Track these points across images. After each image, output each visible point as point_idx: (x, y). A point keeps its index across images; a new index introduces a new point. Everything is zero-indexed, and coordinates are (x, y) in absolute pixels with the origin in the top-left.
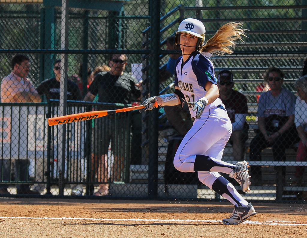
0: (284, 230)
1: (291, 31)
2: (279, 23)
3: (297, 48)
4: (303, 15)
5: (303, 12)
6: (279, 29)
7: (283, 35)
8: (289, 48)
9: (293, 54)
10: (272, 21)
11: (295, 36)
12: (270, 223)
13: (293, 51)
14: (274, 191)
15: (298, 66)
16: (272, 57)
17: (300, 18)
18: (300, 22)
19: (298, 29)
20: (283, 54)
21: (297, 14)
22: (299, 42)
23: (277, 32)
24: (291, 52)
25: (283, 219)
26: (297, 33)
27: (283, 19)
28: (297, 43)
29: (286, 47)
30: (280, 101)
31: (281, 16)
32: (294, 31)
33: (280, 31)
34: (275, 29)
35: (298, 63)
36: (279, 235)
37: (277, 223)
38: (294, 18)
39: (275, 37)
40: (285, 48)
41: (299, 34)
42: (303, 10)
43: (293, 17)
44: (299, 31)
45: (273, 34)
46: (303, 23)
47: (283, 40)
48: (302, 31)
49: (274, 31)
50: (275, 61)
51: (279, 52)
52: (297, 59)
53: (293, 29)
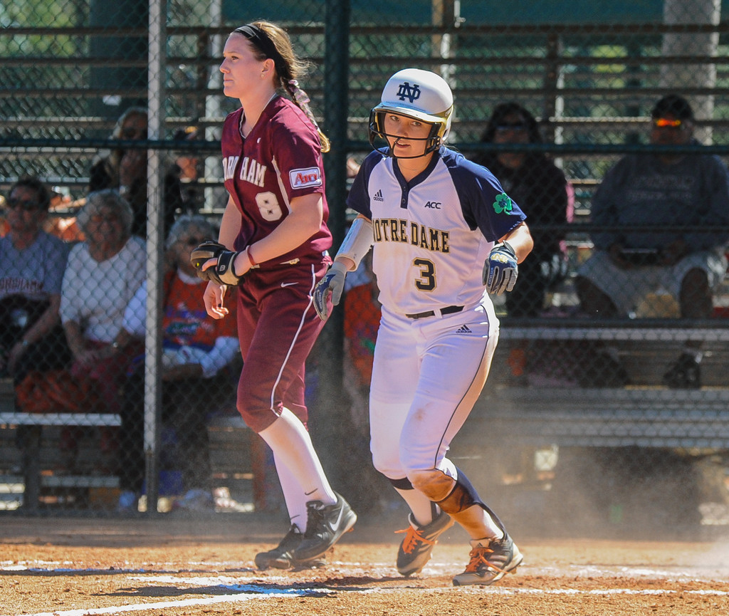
0: (41, 583)
1: (63, 90)
2: (34, 70)
3: (78, 132)
4: (92, 50)
5: (92, 44)
6: (33, 84)
7: (44, 100)
8: (57, 132)
9: (67, 146)
10: (15, 66)
11: (73, 104)
12: (7, 565)
13: (68, 141)
14: (19, 488)
15: (80, 176)
16: (16, 153)
17: (83, 60)
18: (86, 68)
19: (80, 86)
20: (43, 146)
21: (78, 49)
22: (83, 119)
23: (28, 92)
24: (63, 143)
25: (40, 557)
26: (79, 97)
27: (42, 60)
28: (76, 119)
29: (52, 130)
30: (34, 263)
31: (39, 51)
32: (70, 91)
33: (34, 90)
34: (22, 84)
35: (80, 171)
36: (28, 596)
37: (24, 565)
38: (71, 60)
39: (22, 105)
40: (47, 132)
41: (83, 98)
42: (92, 39)
43: (66, 55)
44: (83, 91)
45: (18, 97)
46: (92, 70)
47: (42, 114)
48: (90, 90)
49: (20, 91)
50: (24, 164)
51: (33, 142)
52: (78, 161)
53: (68, 85)
